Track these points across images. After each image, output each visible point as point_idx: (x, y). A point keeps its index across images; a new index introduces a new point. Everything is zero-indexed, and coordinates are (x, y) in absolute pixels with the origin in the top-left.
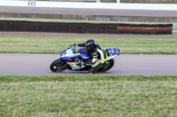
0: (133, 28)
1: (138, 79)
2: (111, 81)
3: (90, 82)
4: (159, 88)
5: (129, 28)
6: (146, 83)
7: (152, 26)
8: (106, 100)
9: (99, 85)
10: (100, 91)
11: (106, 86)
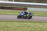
0: (17, 8)
1: (18, 22)
2: (11, 22)
3: (5, 22)
4: (23, 24)
5: (16, 8)
6: (20, 23)
7: (22, 8)
8: (9, 27)
9: (8, 23)
10: (8, 25)
11: (10, 24)
